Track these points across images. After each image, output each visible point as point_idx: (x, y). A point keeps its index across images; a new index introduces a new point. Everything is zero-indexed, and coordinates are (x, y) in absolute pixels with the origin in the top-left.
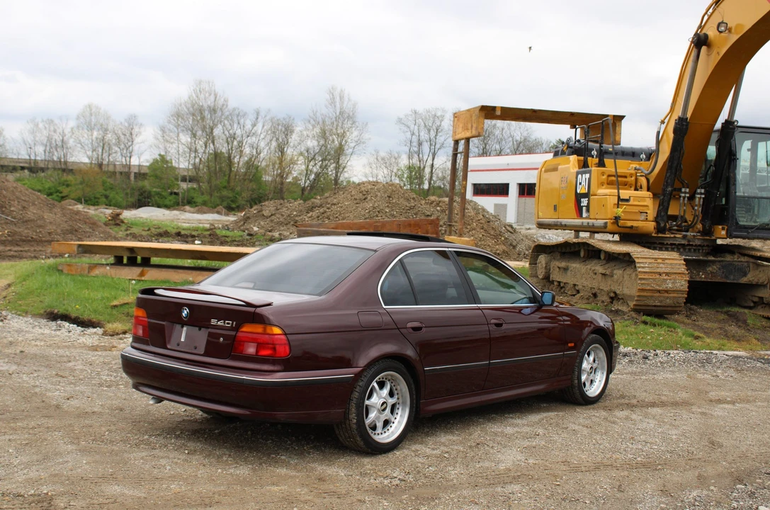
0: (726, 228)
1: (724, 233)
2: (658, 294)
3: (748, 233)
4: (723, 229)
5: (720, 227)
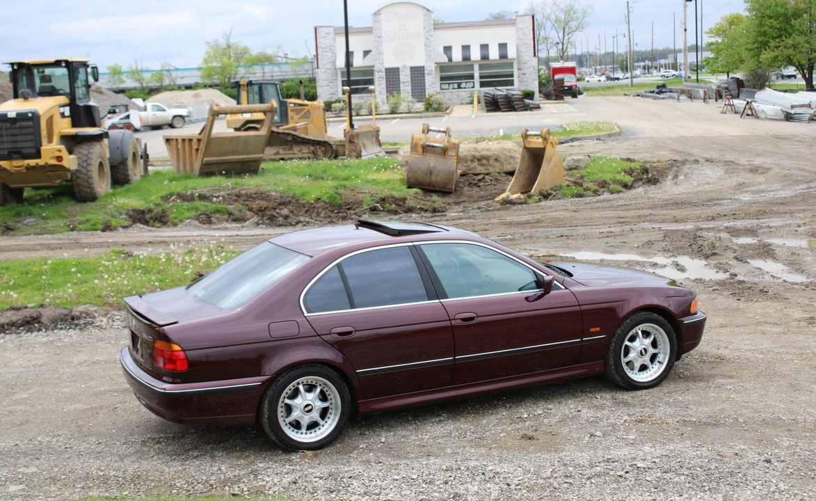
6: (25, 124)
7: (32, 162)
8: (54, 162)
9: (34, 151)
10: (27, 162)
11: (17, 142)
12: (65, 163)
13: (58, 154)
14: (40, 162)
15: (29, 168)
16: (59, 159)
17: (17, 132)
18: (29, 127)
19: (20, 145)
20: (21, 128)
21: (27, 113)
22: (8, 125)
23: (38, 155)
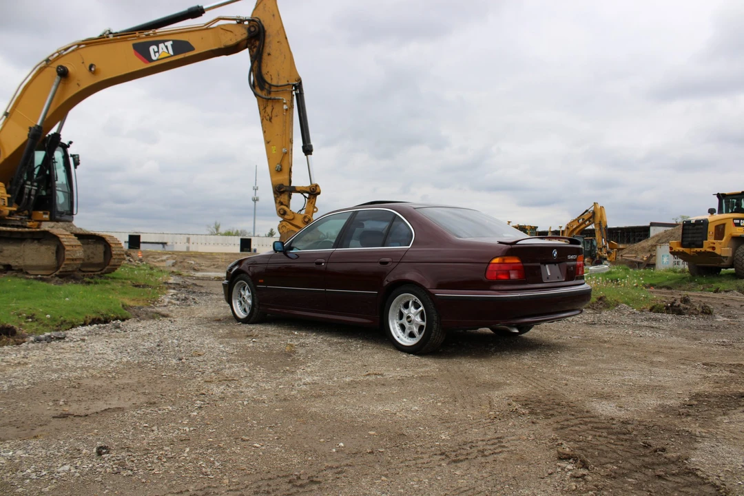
0: (49, 213)
1: (47, 217)
2: (72, 262)
3: (61, 216)
4: (45, 214)
5: (42, 212)
6: (699, 227)
7: (698, 250)
8: (710, 250)
9: (701, 243)
10: (696, 249)
11: (694, 237)
12: (717, 251)
13: (713, 245)
14: (703, 250)
15: (696, 252)
16: (714, 248)
17: (695, 231)
18: (701, 229)
19: (695, 239)
20: (697, 229)
21: (700, 221)
22: (691, 227)
23: (701, 246)
